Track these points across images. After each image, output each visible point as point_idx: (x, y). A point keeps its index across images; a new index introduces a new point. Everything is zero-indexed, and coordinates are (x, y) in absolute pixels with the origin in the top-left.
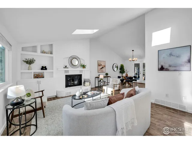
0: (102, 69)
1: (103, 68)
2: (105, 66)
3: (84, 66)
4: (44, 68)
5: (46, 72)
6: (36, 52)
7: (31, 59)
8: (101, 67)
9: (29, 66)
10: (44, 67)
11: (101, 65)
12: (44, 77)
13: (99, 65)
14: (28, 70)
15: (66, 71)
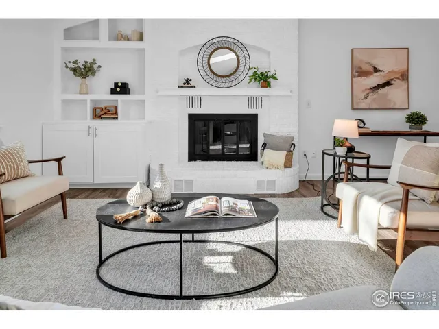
0: (382, 91)
1: (388, 84)
2: (404, 76)
3: (264, 80)
4: (119, 87)
5: (122, 101)
6: (96, 38)
7: (86, 62)
8: (375, 80)
9: (82, 83)
10: (119, 84)
11: (376, 70)
12: (117, 118)
13: (359, 72)
14: (80, 94)
15: (192, 101)
